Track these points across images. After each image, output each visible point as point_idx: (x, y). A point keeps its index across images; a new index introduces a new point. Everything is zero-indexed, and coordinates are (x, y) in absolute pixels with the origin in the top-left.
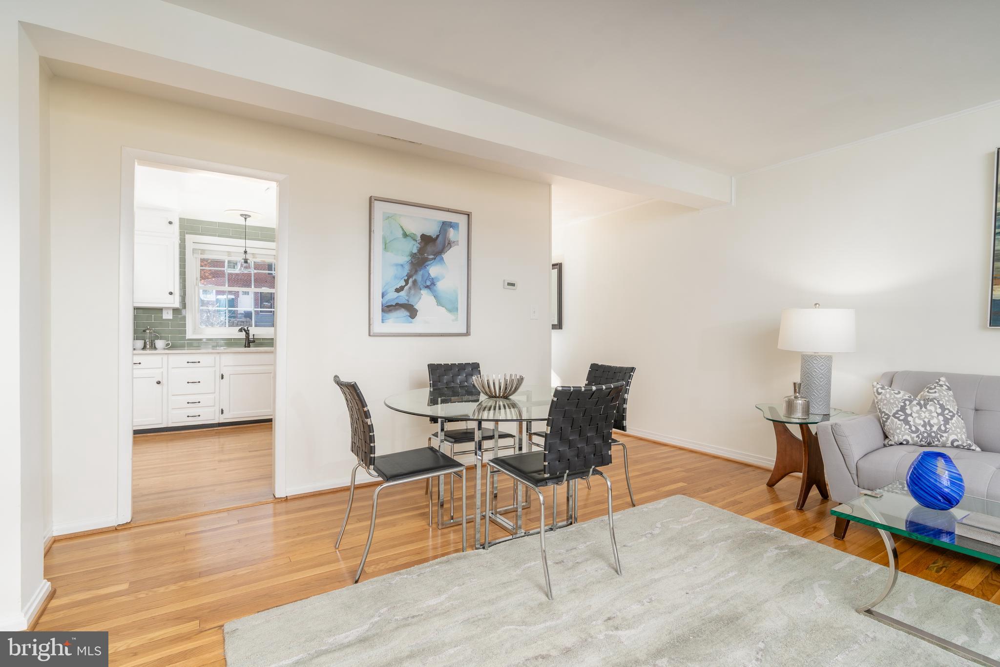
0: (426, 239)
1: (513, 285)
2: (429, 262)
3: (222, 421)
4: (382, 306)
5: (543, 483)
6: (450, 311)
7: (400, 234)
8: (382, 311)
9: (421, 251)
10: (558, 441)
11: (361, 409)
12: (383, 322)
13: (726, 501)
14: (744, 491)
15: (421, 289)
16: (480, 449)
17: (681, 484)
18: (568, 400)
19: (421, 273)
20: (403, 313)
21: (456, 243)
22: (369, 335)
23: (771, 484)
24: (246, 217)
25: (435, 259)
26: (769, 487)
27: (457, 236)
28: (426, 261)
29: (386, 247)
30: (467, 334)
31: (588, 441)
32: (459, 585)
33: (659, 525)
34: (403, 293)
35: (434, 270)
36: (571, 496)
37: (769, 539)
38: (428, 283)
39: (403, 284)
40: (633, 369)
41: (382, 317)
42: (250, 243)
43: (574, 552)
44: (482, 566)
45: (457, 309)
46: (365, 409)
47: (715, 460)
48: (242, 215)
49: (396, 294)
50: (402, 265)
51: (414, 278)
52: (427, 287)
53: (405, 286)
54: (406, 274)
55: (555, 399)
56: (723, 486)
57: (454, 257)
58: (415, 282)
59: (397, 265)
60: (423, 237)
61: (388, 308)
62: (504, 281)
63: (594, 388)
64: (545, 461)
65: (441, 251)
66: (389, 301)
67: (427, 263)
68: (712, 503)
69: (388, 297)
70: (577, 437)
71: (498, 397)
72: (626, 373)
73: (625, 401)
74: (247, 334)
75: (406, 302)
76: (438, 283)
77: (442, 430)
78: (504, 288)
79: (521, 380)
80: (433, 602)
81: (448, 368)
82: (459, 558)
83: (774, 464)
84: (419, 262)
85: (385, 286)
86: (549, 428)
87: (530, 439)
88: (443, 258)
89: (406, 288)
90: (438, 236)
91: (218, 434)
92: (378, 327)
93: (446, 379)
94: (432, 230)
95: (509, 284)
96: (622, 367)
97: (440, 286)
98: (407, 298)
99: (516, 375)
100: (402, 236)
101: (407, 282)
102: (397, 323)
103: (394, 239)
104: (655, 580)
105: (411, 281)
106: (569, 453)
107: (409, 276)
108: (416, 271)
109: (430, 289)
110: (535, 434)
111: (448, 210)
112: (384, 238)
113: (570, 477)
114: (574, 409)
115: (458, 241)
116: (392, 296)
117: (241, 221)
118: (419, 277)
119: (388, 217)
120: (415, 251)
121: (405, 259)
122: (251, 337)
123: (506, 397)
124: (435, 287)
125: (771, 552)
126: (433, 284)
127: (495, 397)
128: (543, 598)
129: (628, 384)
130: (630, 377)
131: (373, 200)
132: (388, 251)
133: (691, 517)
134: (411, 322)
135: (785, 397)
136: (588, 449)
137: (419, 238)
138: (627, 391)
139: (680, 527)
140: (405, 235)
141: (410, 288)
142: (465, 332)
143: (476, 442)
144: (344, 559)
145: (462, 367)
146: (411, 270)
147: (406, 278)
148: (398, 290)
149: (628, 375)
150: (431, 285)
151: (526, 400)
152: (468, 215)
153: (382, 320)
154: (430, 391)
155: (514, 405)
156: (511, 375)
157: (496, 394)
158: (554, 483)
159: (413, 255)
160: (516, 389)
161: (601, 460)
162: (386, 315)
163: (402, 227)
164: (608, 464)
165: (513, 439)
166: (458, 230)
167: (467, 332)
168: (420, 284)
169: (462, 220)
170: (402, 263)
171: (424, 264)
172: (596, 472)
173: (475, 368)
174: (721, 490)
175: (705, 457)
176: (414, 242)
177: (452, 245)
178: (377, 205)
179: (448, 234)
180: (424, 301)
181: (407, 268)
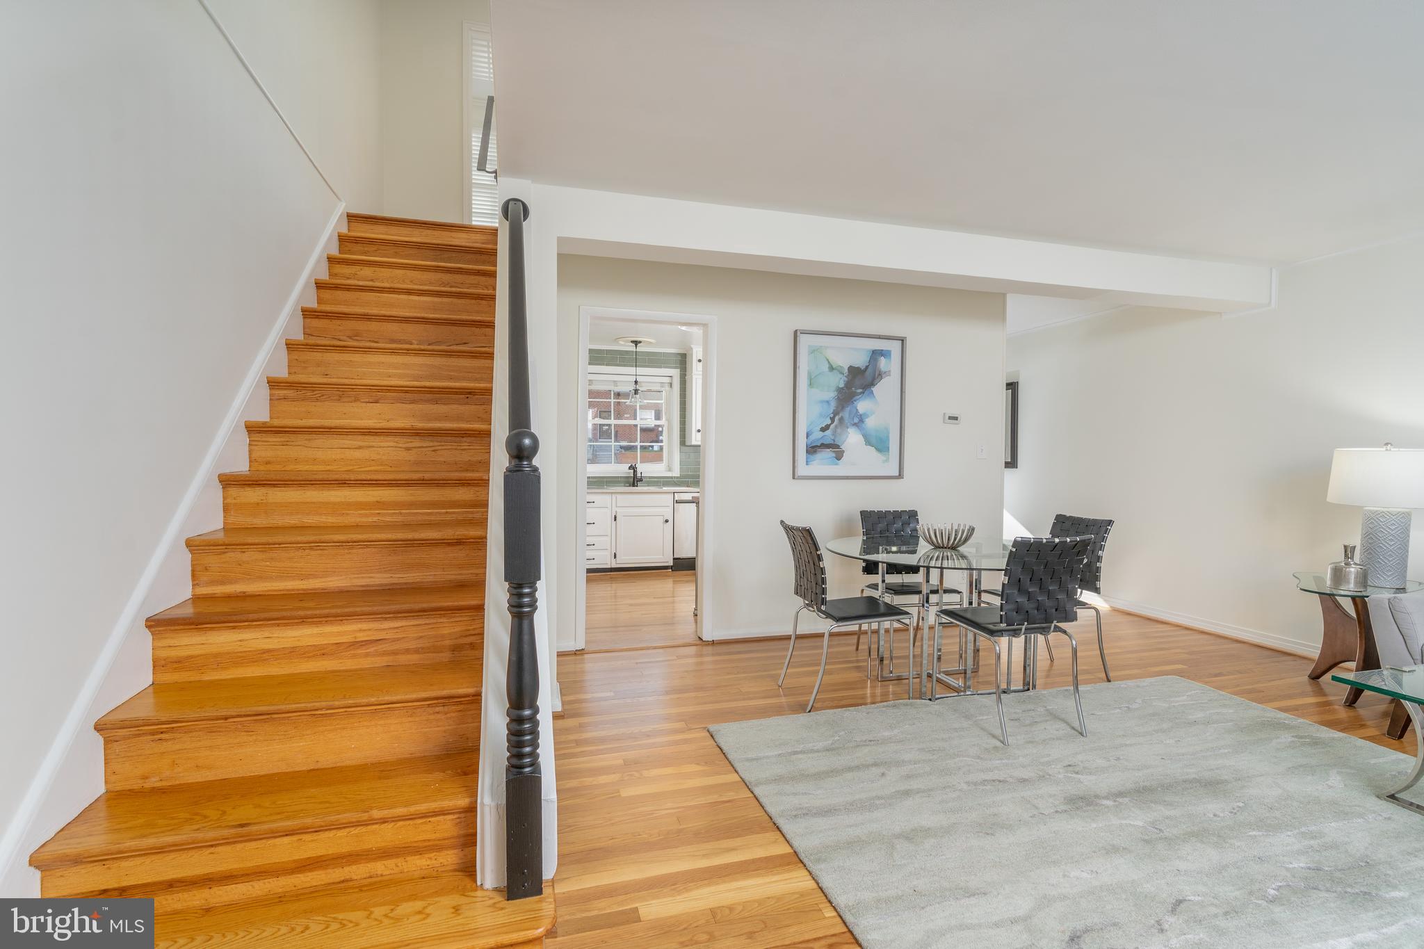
0: (854, 372)
1: (956, 418)
2: (858, 397)
3: (614, 566)
4: (807, 447)
5: (999, 634)
6: (879, 450)
7: (825, 368)
8: (807, 452)
9: (849, 385)
10: (1016, 592)
11: (814, 552)
12: (807, 464)
13: (1239, 688)
14: (1269, 681)
15: (848, 428)
16: (927, 602)
17: (1180, 666)
18: (1028, 551)
19: (848, 409)
20: (828, 454)
21: (888, 373)
22: (794, 478)
23: (1315, 677)
24: (636, 343)
25: (864, 393)
26: (1311, 680)
27: (890, 365)
28: (854, 396)
29: (811, 385)
30: (900, 476)
31: (1049, 594)
32: (909, 725)
33: (1139, 701)
34: (828, 433)
35: (862, 405)
36: (1029, 665)
37: (1287, 727)
38: (856, 420)
39: (829, 422)
40: (1110, 522)
41: (807, 458)
42: (640, 370)
43: (1033, 714)
44: (931, 713)
45: (887, 449)
46: (819, 553)
47: (1239, 645)
48: (632, 342)
49: (822, 434)
50: (828, 402)
51: (840, 415)
52: (855, 425)
53: (831, 424)
54: (832, 411)
55: (1014, 550)
56: (1241, 673)
57: (885, 390)
58: (841, 420)
59: (822, 402)
60: (851, 369)
61: (812, 449)
62: (944, 414)
63: (1057, 540)
64: (1001, 611)
65: (872, 384)
66: (814, 441)
67: (855, 398)
68: (1220, 688)
69: (812, 438)
70: (1038, 590)
71: (946, 548)
72: (1102, 527)
73: (1099, 559)
74: (635, 472)
75: (832, 442)
76: (867, 420)
77: (883, 581)
78: (944, 422)
79: (972, 530)
80: (887, 734)
81: (881, 515)
82: (906, 705)
83: (1319, 652)
84: (846, 397)
85: (810, 425)
86: (1007, 578)
87: (980, 598)
88: (872, 391)
89: (832, 426)
90: (867, 367)
91: (612, 579)
92: (802, 470)
93: (881, 526)
94: (860, 361)
95: (950, 418)
96: (1096, 520)
97: (870, 423)
98: (833, 438)
99: (965, 526)
100: (827, 370)
101: (833, 420)
102: (822, 465)
103: (820, 374)
104: (1126, 745)
105: (837, 418)
106: (1029, 606)
107: (835, 413)
108: (843, 408)
109: (857, 426)
110: (986, 591)
111: (880, 337)
112: (809, 374)
113: (1029, 631)
114: (1034, 560)
115: (890, 371)
116: (817, 435)
117: (632, 348)
118: (846, 414)
119: (813, 351)
120: (842, 385)
121: (831, 395)
122: (639, 475)
123: (954, 548)
124: (863, 425)
125: (1286, 738)
126: (861, 421)
127: (942, 548)
128: (998, 744)
129: (1104, 539)
130: (1106, 531)
131: (798, 333)
132: (812, 387)
133: (1185, 697)
134: (837, 464)
135: (1332, 563)
136: (1048, 603)
137: (846, 371)
138: (1102, 548)
139: (1168, 705)
140: (831, 368)
141: (836, 426)
142: (898, 475)
143: (923, 595)
144: (785, 696)
145: (897, 515)
146: (837, 407)
147: (832, 416)
148: (823, 429)
149: (1104, 529)
150: (859, 422)
151: (975, 552)
152: (902, 340)
153: (807, 462)
154: (863, 540)
155: (963, 557)
156: (959, 525)
157: (943, 545)
158: (1009, 635)
159: (839, 390)
160: (966, 540)
161: (1064, 615)
162: (812, 457)
163: (828, 360)
164: (1073, 621)
165: (959, 596)
166: (890, 361)
167: (900, 475)
168: (847, 421)
169: (894, 347)
170: (828, 399)
171: (852, 399)
172: (1057, 629)
173: (913, 515)
174: (1235, 676)
175: (1226, 641)
176: (841, 376)
177: (883, 376)
178: (803, 339)
179: (878, 364)
180: (852, 440)
181: (833, 405)
